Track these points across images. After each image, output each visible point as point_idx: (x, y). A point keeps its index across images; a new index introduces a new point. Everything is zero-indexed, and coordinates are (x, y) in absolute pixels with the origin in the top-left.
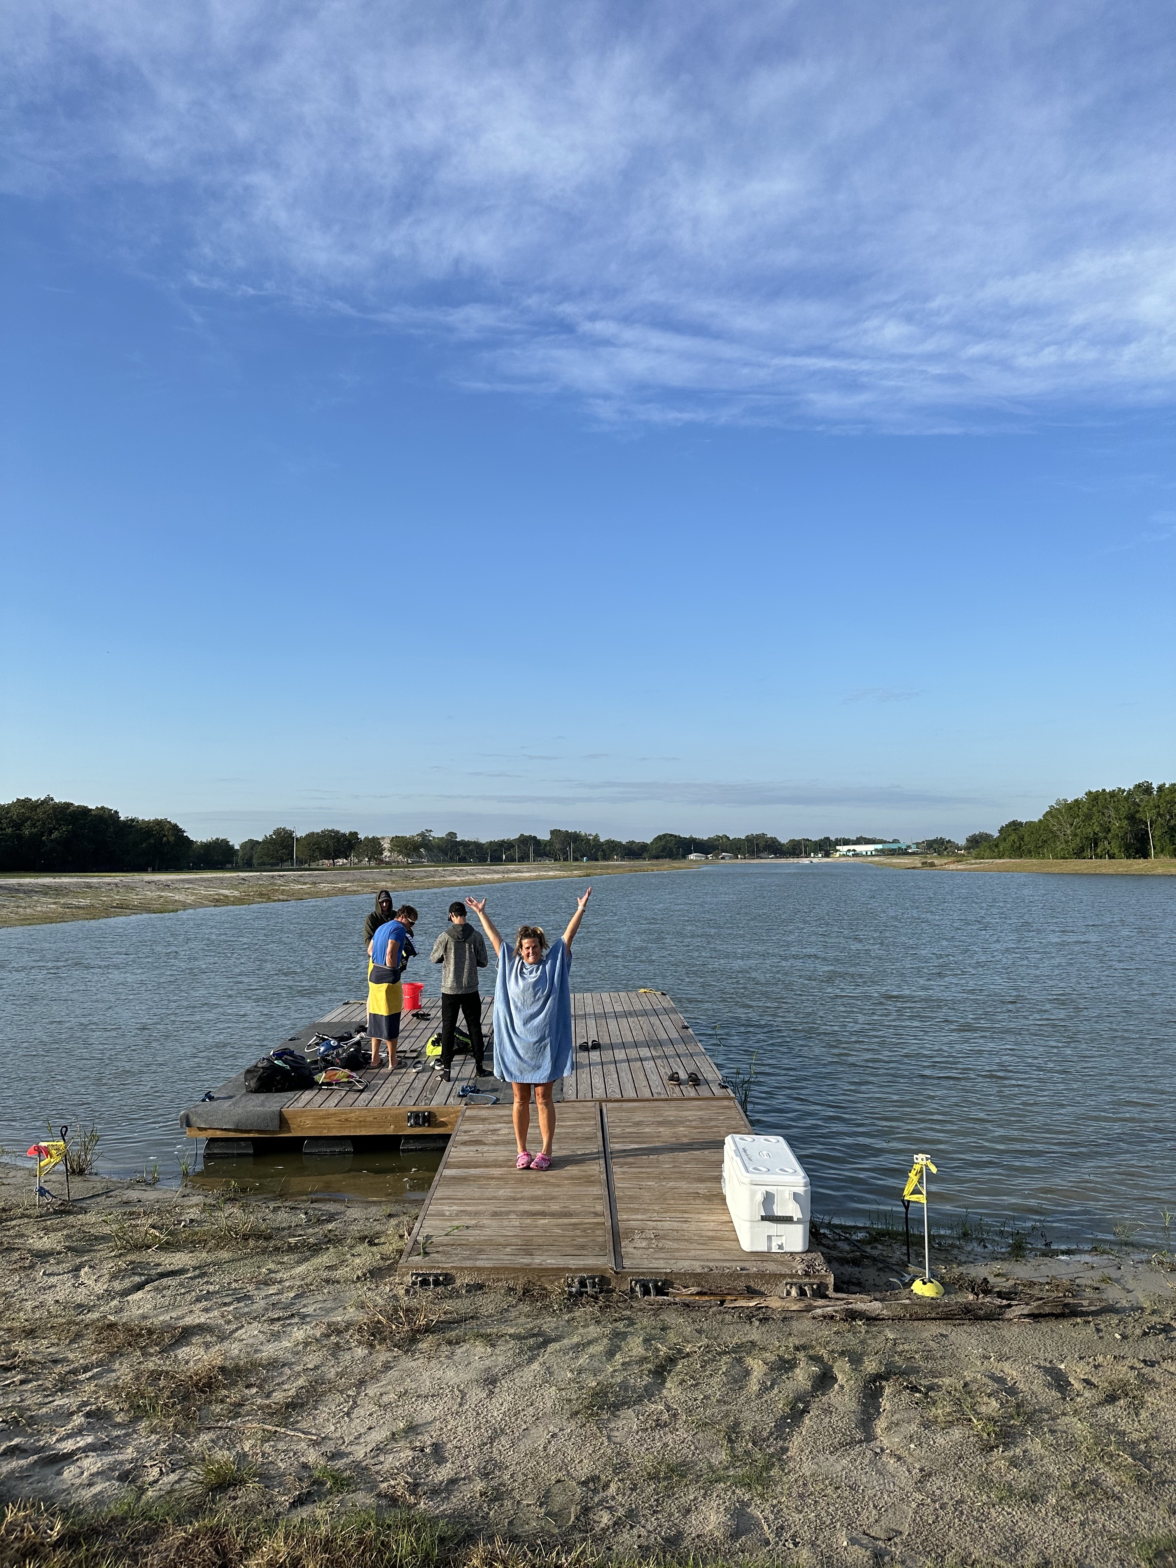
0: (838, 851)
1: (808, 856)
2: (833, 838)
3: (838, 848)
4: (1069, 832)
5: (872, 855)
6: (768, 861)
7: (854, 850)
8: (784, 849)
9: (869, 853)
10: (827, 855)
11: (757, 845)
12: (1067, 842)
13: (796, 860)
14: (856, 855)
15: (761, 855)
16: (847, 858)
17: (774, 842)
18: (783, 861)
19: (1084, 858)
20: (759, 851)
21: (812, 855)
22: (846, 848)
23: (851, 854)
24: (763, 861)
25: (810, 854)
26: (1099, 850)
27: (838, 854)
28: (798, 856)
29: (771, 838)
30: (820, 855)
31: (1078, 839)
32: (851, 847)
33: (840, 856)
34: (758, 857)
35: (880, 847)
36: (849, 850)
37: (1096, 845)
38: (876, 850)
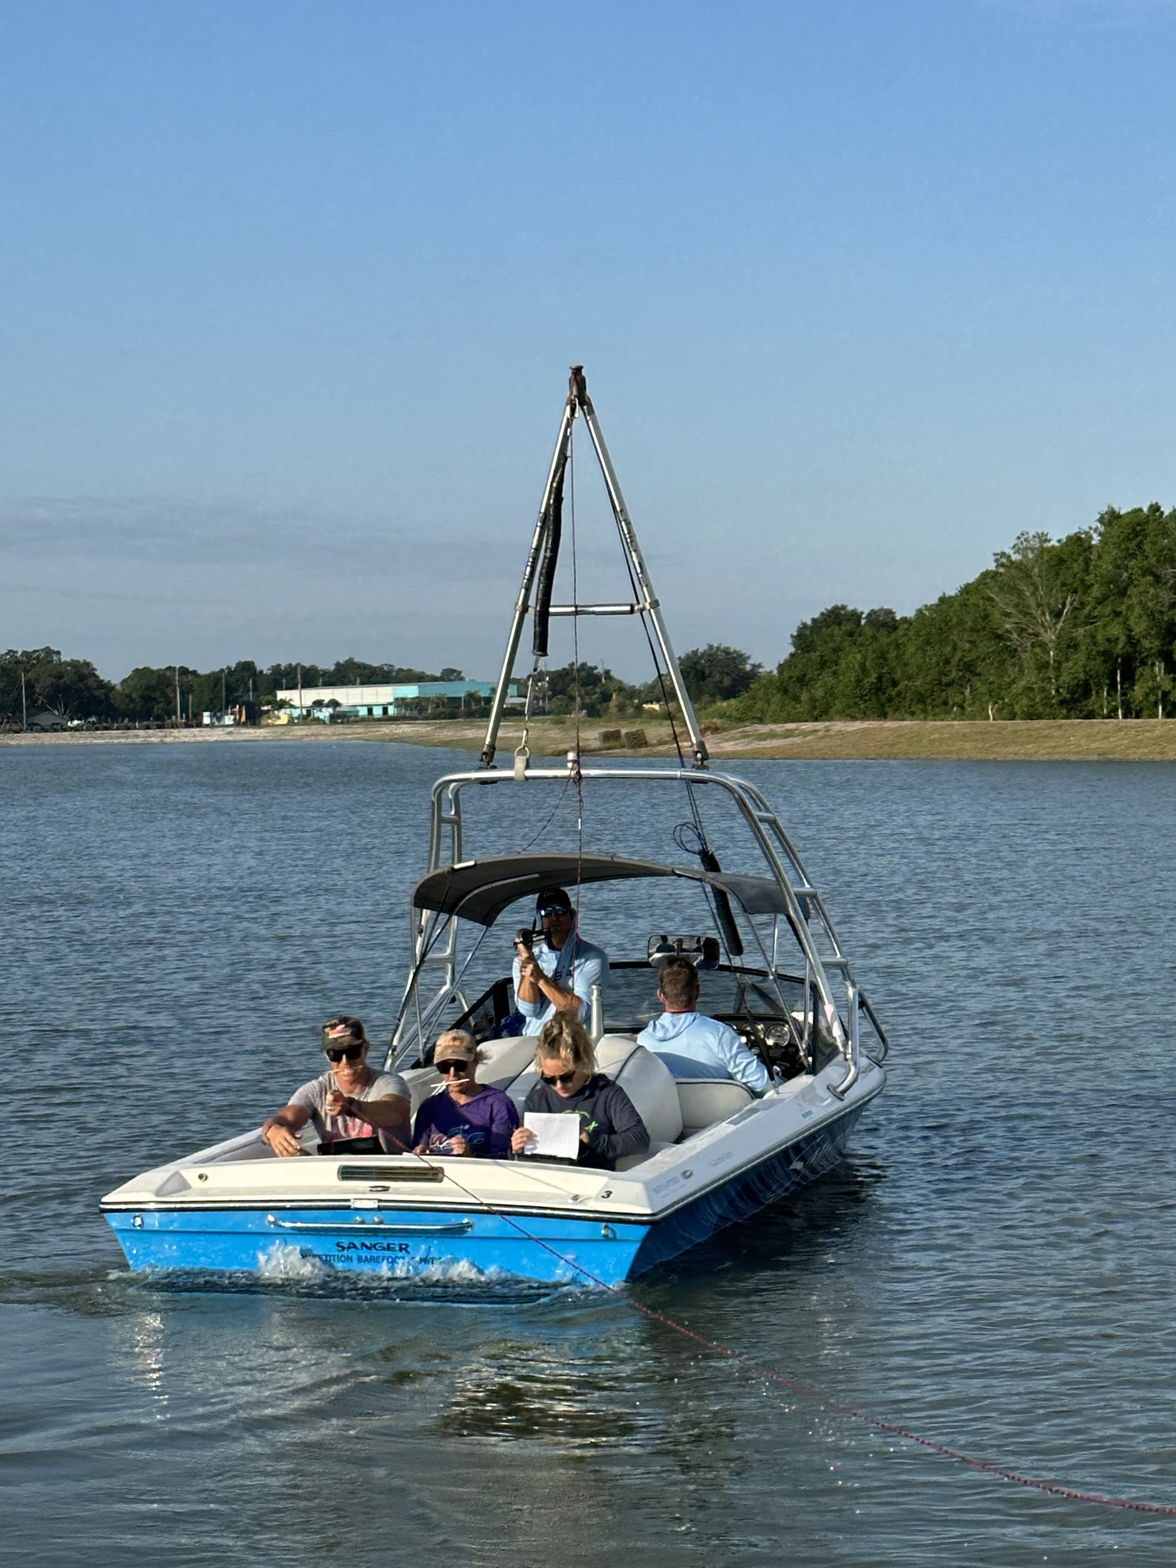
0: (283, 704)
1: (194, 722)
2: (264, 666)
3: (281, 695)
4: (1049, 636)
5: (386, 719)
6: (64, 738)
7: (334, 704)
8: (117, 702)
9: (378, 712)
10: (254, 718)
11: (30, 686)
12: (1043, 666)
13: (155, 736)
14: (341, 717)
15: (45, 719)
16: (314, 729)
17: (82, 677)
18: (114, 737)
19: (1090, 715)
20: (35, 708)
21: (206, 719)
22: (310, 696)
23: (325, 714)
24: (47, 738)
25: (198, 716)
26: (1138, 691)
27: (283, 716)
28: (162, 721)
29: (74, 664)
30: (228, 720)
31: (1080, 657)
32: (326, 694)
33: (291, 722)
34: (32, 727)
35: (410, 691)
36: (318, 704)
37: (1129, 677)
38: (400, 702)
